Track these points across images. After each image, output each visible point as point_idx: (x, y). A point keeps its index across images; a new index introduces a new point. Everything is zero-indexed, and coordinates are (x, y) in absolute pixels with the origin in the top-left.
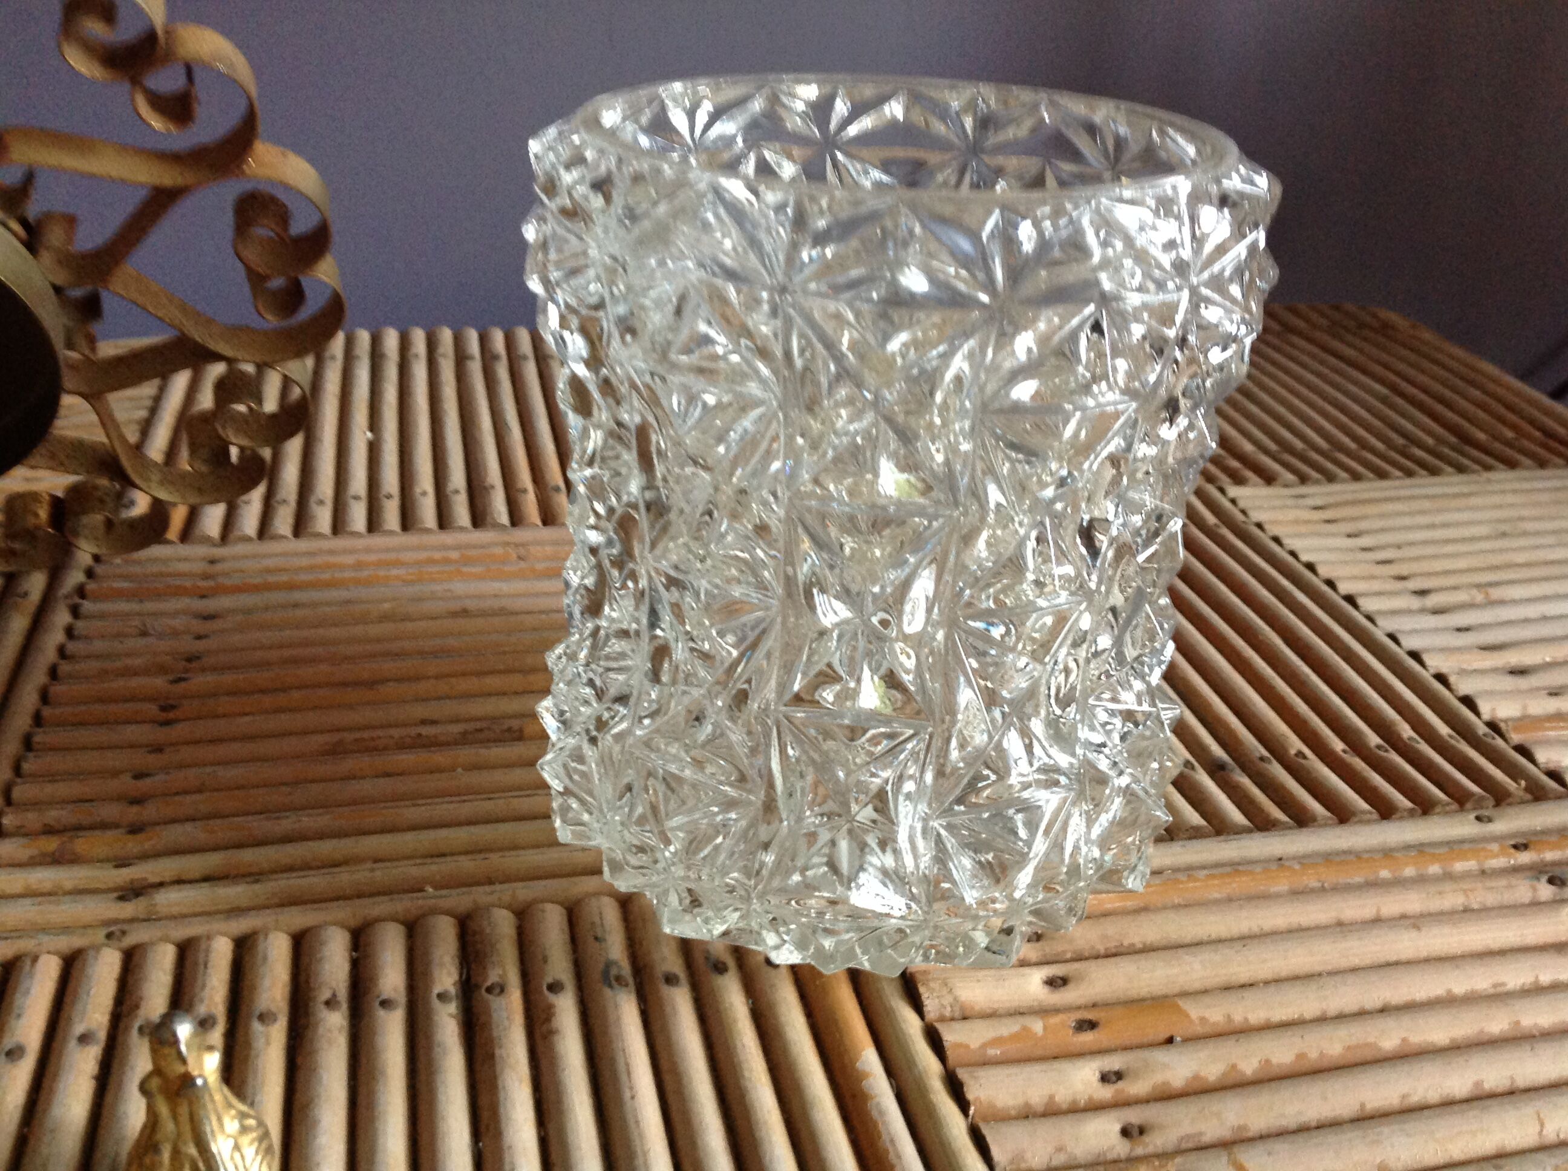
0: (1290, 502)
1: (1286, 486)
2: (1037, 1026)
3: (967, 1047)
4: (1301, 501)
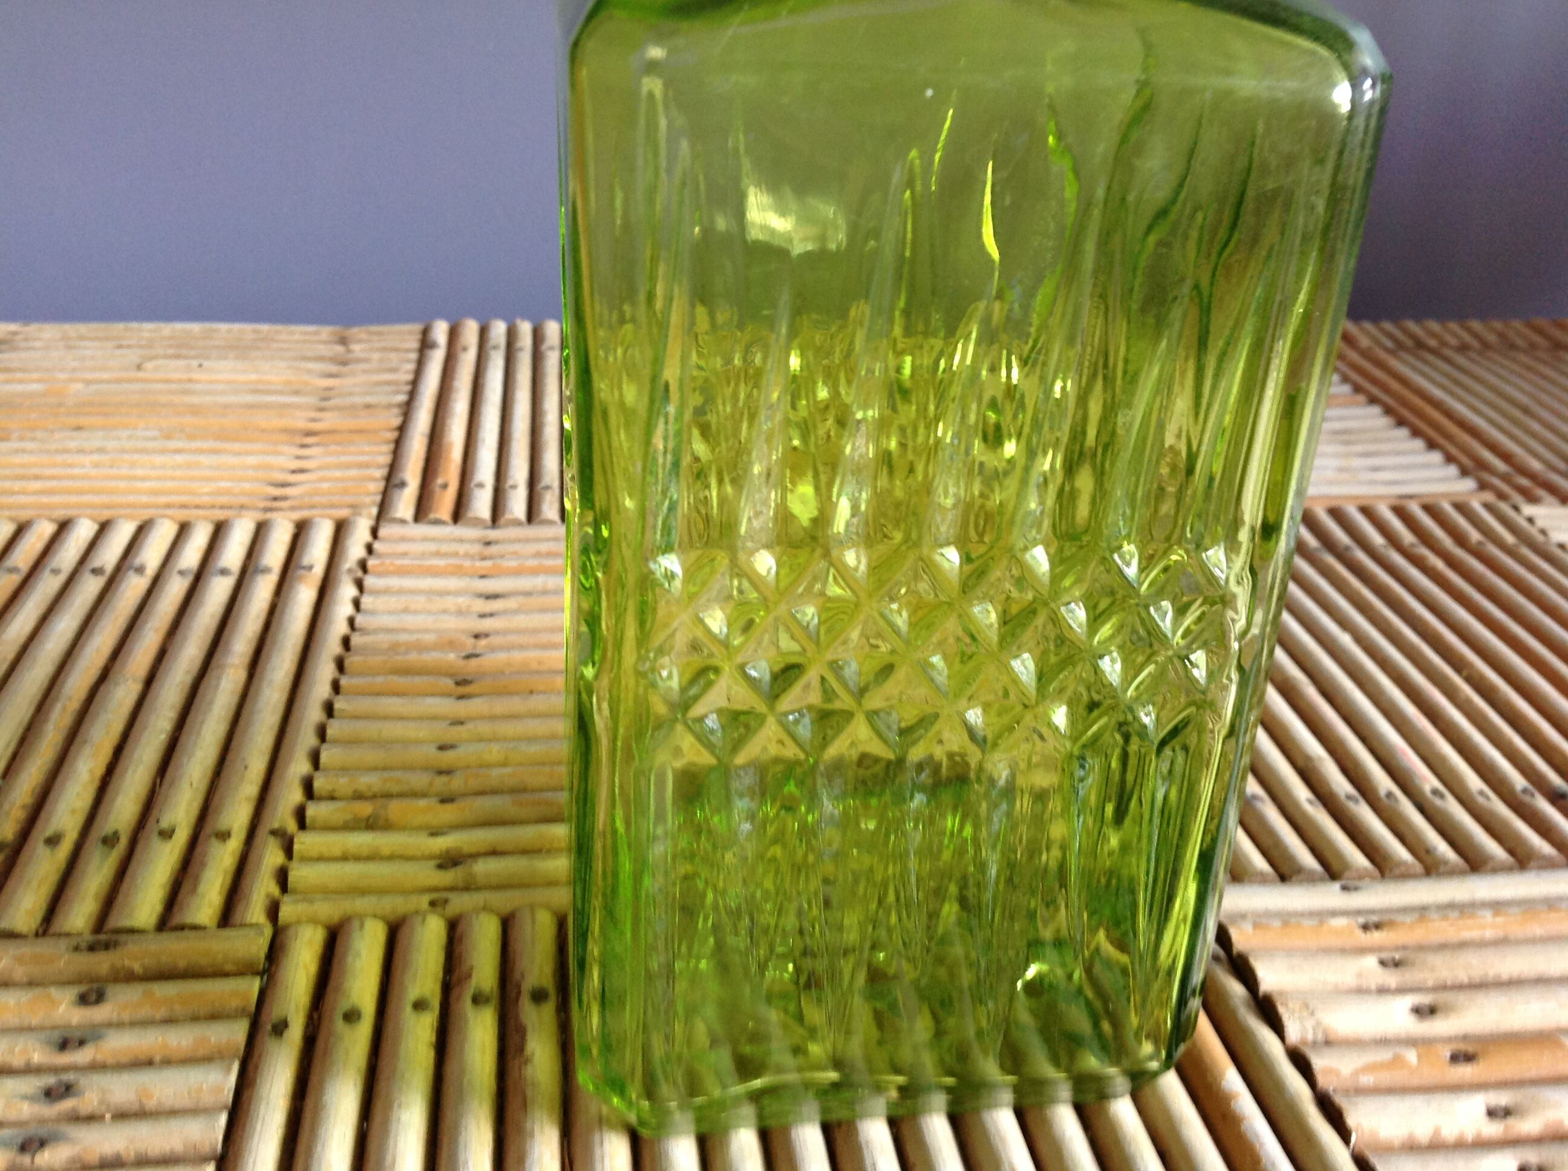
2: (1411, 1056)
3: (1337, 1073)
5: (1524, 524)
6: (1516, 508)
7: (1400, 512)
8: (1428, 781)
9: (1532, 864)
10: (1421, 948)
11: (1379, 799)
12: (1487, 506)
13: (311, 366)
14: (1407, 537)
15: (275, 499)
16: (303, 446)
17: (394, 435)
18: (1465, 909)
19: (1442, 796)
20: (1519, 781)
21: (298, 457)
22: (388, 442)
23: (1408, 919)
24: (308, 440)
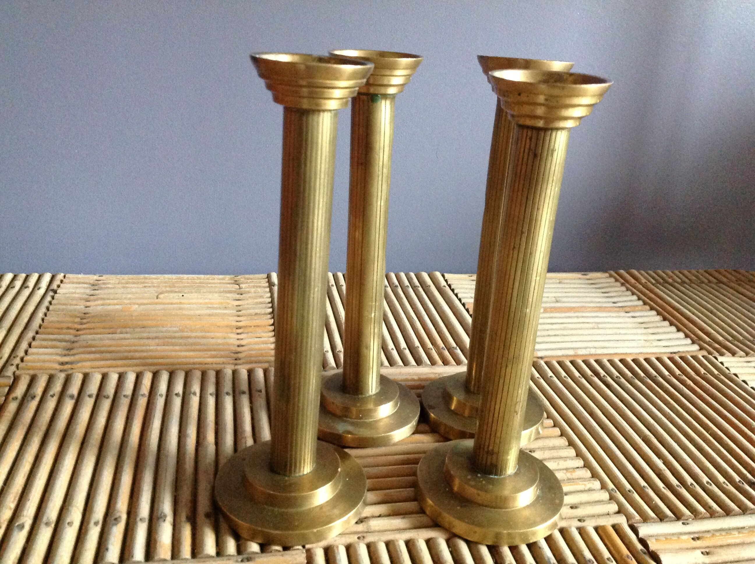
0: (745, 364)
1: (741, 357)
5: (720, 365)
6: (717, 359)
7: (672, 360)
8: (705, 479)
9: (748, 512)
10: (715, 547)
11: (689, 487)
12: (705, 357)
13: (228, 295)
14: (678, 372)
15: (236, 359)
16: (238, 334)
17: (272, 328)
18: (728, 531)
19: (711, 485)
20: (737, 478)
21: (238, 339)
23: (708, 535)
24: (239, 331)
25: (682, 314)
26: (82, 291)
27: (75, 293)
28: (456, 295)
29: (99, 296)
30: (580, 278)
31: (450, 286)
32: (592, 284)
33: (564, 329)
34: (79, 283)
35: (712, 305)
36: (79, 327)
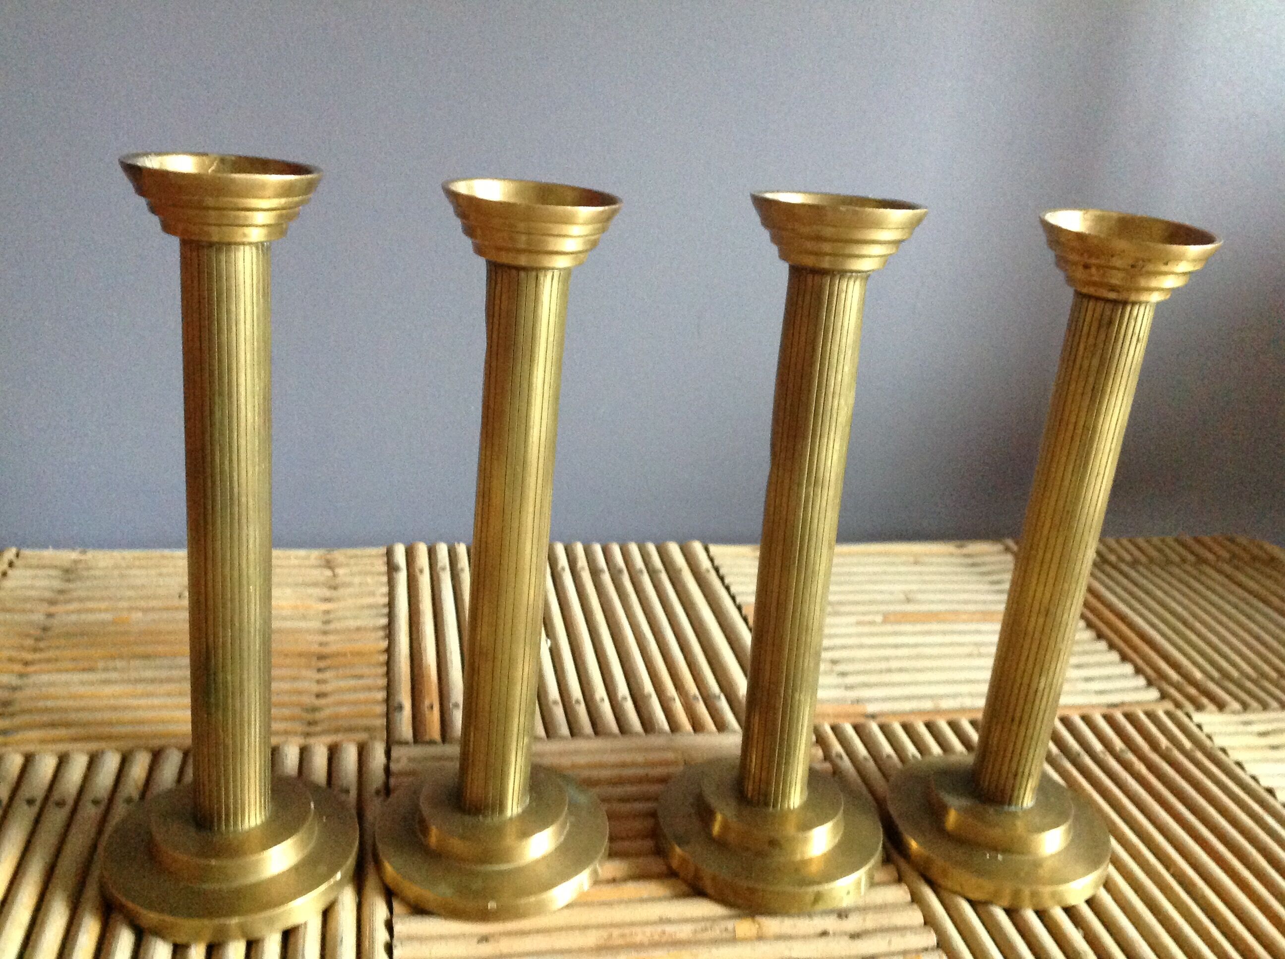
0: (1241, 728)
1: (1234, 712)
4: (1250, 728)
5: (1195, 730)
6: (1190, 717)
7: (1109, 719)
12: (1168, 713)
13: (311, 591)
14: (1118, 744)
15: (310, 724)
16: (319, 670)
17: (383, 658)
21: (318, 682)
22: (381, 665)
24: (322, 664)
25: (1131, 625)
26: (44, 583)
27: (32, 587)
28: (727, 588)
29: (75, 594)
30: (952, 555)
31: (717, 570)
32: (973, 565)
33: (918, 657)
34: (44, 567)
35: (1185, 608)
36: (29, 656)
